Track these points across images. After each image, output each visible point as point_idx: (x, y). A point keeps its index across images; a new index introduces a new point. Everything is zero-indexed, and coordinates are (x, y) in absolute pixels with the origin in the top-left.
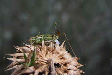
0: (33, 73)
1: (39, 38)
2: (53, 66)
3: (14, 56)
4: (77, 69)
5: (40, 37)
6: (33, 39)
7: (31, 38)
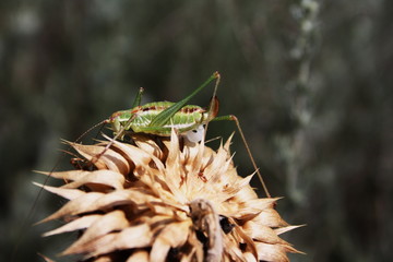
0: (148, 249)
1: (146, 113)
2: (215, 230)
3: (70, 181)
4: (278, 240)
5: (147, 109)
6: (121, 116)
7: (115, 114)
